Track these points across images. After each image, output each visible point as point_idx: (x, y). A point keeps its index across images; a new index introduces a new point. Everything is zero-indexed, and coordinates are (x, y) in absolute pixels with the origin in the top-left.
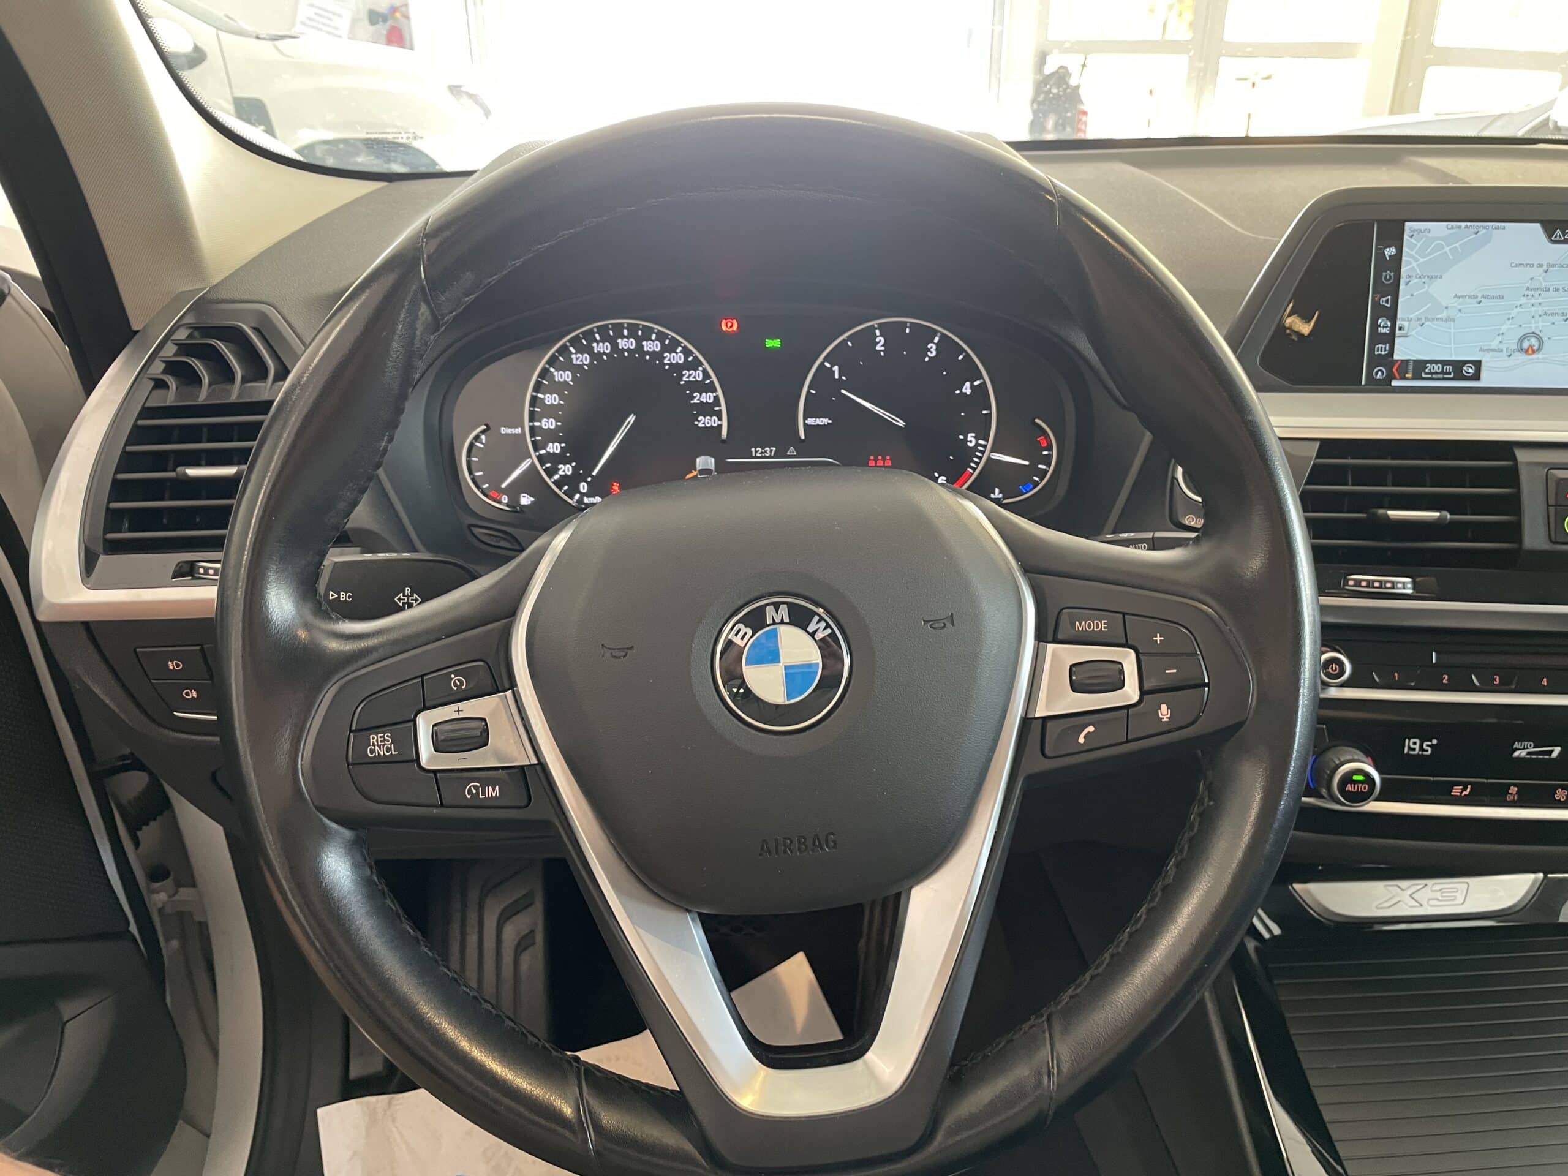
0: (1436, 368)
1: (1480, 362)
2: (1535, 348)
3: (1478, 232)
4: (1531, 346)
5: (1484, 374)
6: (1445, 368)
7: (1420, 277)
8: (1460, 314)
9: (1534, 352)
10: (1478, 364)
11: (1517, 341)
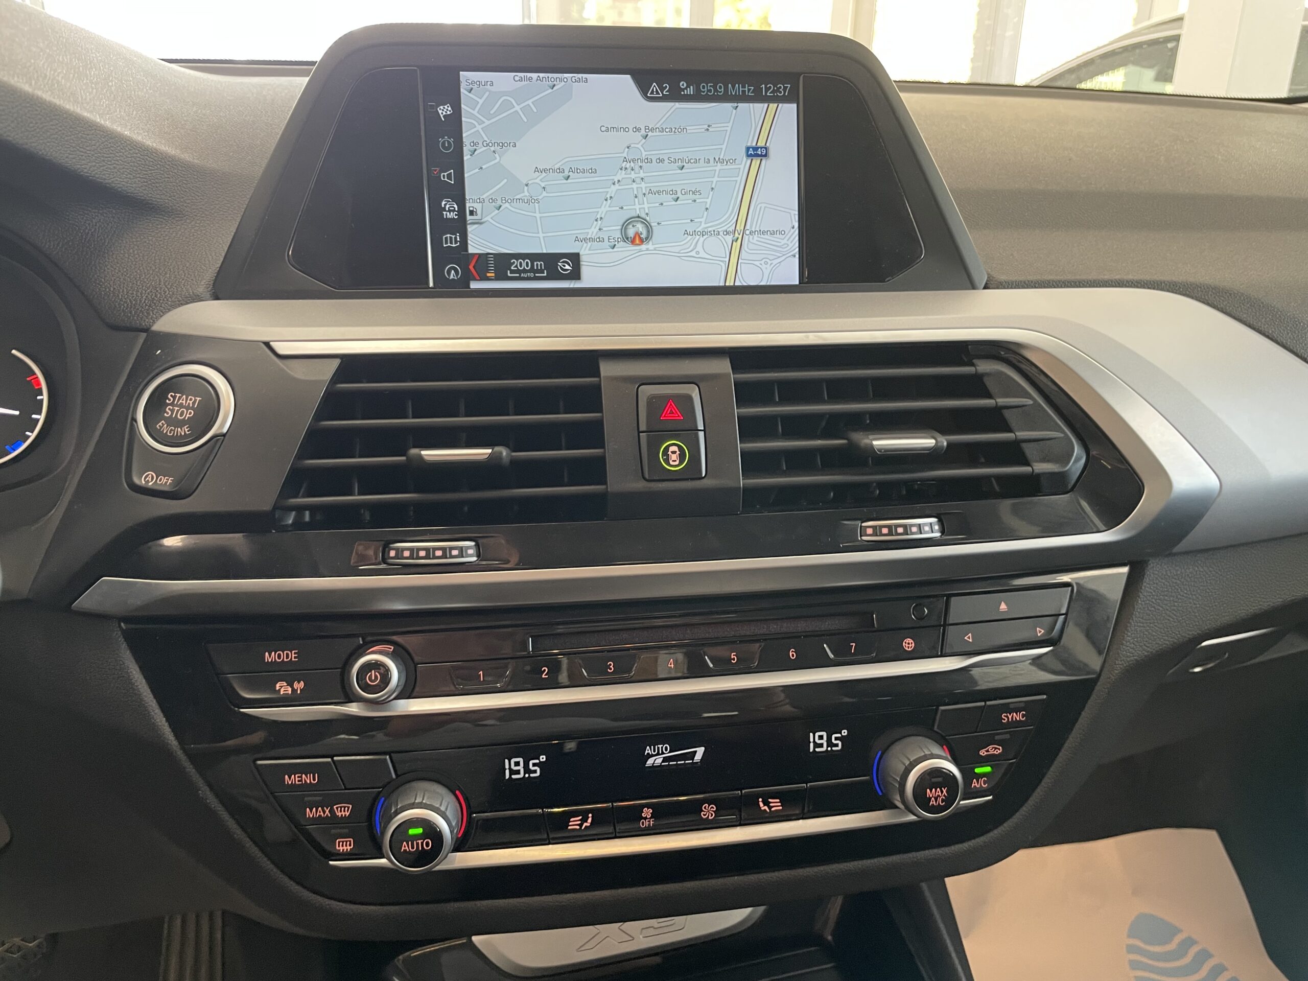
0: (524, 265)
1: (577, 255)
2: (643, 236)
3: (554, 86)
4: (638, 234)
5: (585, 271)
6: (535, 263)
7: (488, 145)
8: (544, 194)
9: (642, 241)
10: (575, 258)
11: (620, 227)
